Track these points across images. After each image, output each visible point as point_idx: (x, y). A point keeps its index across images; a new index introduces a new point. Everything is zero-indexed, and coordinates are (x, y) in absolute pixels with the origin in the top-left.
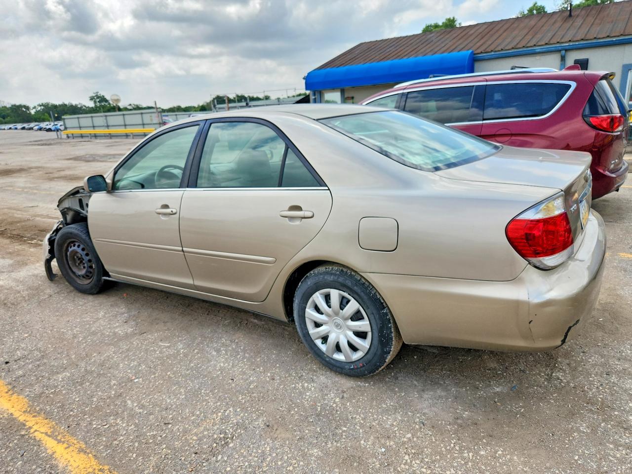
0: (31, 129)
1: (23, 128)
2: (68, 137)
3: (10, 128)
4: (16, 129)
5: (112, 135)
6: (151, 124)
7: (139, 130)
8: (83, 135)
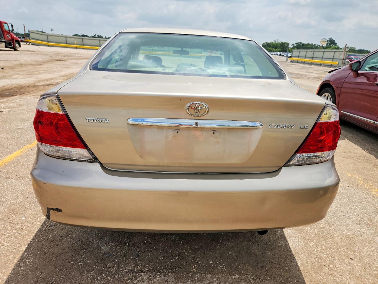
0: (283, 56)
1: (280, 55)
2: (291, 62)
3: (275, 54)
4: (277, 55)
5: (313, 63)
6: (338, 59)
7: (330, 62)
8: (298, 61)
